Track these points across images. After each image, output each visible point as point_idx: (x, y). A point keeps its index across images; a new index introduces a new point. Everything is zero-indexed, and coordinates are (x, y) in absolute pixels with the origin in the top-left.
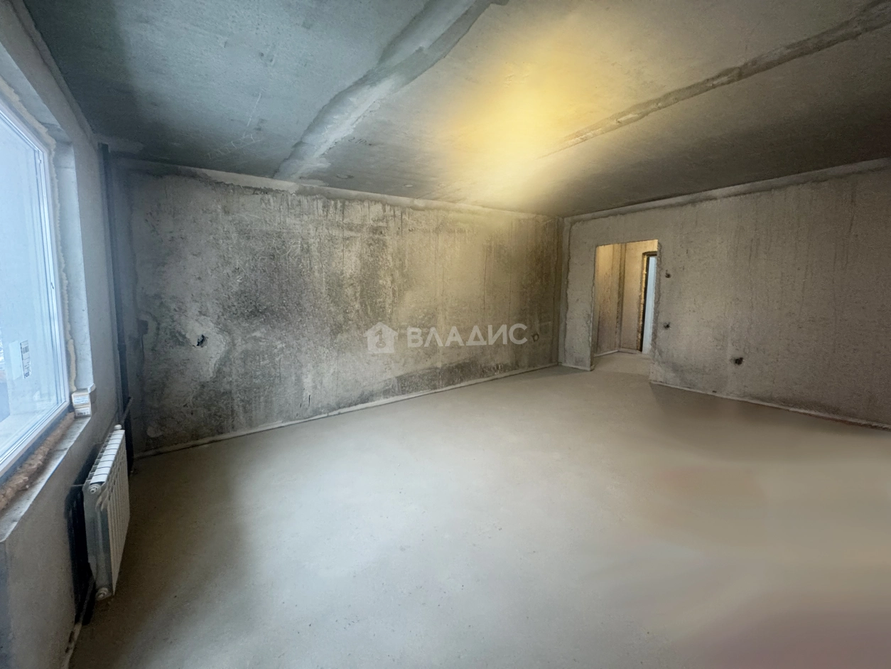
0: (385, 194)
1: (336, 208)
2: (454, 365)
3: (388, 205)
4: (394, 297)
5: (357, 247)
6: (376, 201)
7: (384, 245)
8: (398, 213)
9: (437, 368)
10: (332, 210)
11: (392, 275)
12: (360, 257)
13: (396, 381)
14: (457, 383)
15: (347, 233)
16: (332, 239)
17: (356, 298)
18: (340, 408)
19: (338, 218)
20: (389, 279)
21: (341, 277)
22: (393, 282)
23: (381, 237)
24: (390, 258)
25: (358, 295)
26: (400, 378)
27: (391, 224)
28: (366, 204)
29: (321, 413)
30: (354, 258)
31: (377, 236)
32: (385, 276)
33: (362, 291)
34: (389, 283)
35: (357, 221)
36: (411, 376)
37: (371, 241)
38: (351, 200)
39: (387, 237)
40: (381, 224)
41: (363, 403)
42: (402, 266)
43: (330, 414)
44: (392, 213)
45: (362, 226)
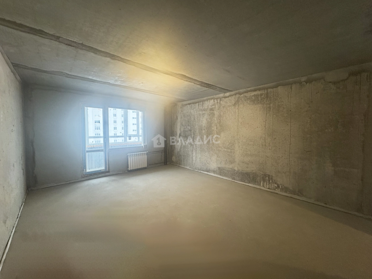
1: (201, 104)
2: (245, 172)
3: (215, 99)
5: (206, 116)
6: (212, 99)
7: (214, 114)
9: (235, 170)
12: (207, 120)
15: (204, 112)
16: (200, 114)
19: (201, 108)
21: (202, 127)
23: (213, 112)
24: (216, 119)
25: (206, 133)
26: (219, 168)
27: (217, 106)
28: (209, 101)
29: (196, 170)
30: (205, 120)
31: (211, 112)
32: (214, 126)
33: (207, 131)
34: (215, 129)
35: (206, 108)
36: (224, 169)
38: (204, 101)
39: (215, 111)
40: (213, 107)
41: (207, 172)
42: (220, 122)
43: (199, 171)
44: (217, 101)
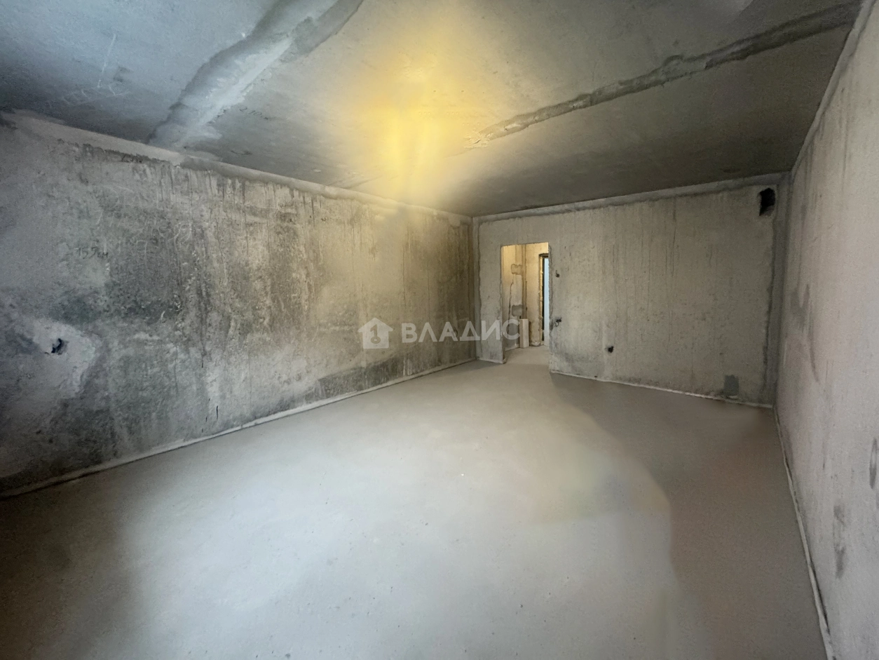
0: (292, 177)
1: (234, 188)
2: (379, 363)
3: (297, 189)
4: (311, 292)
5: (263, 235)
6: (283, 185)
7: (295, 233)
8: (308, 200)
9: (361, 368)
10: (229, 190)
11: (306, 268)
12: (268, 246)
13: (319, 384)
14: (384, 382)
15: (250, 219)
16: (232, 224)
17: (267, 293)
18: (256, 418)
19: (238, 200)
20: (303, 272)
21: (247, 268)
22: (308, 275)
23: (290, 225)
24: (302, 248)
25: (268, 289)
26: (323, 381)
27: (302, 212)
28: (271, 187)
29: (232, 427)
30: (261, 248)
31: (286, 224)
32: (298, 269)
33: (273, 285)
34: (304, 276)
35: (261, 206)
36: (335, 378)
37: (279, 229)
38: (253, 180)
39: (298, 226)
40: (289, 210)
41: (282, 411)
42: (316, 259)
43: (245, 426)
44: (302, 198)
45: (268, 211)
